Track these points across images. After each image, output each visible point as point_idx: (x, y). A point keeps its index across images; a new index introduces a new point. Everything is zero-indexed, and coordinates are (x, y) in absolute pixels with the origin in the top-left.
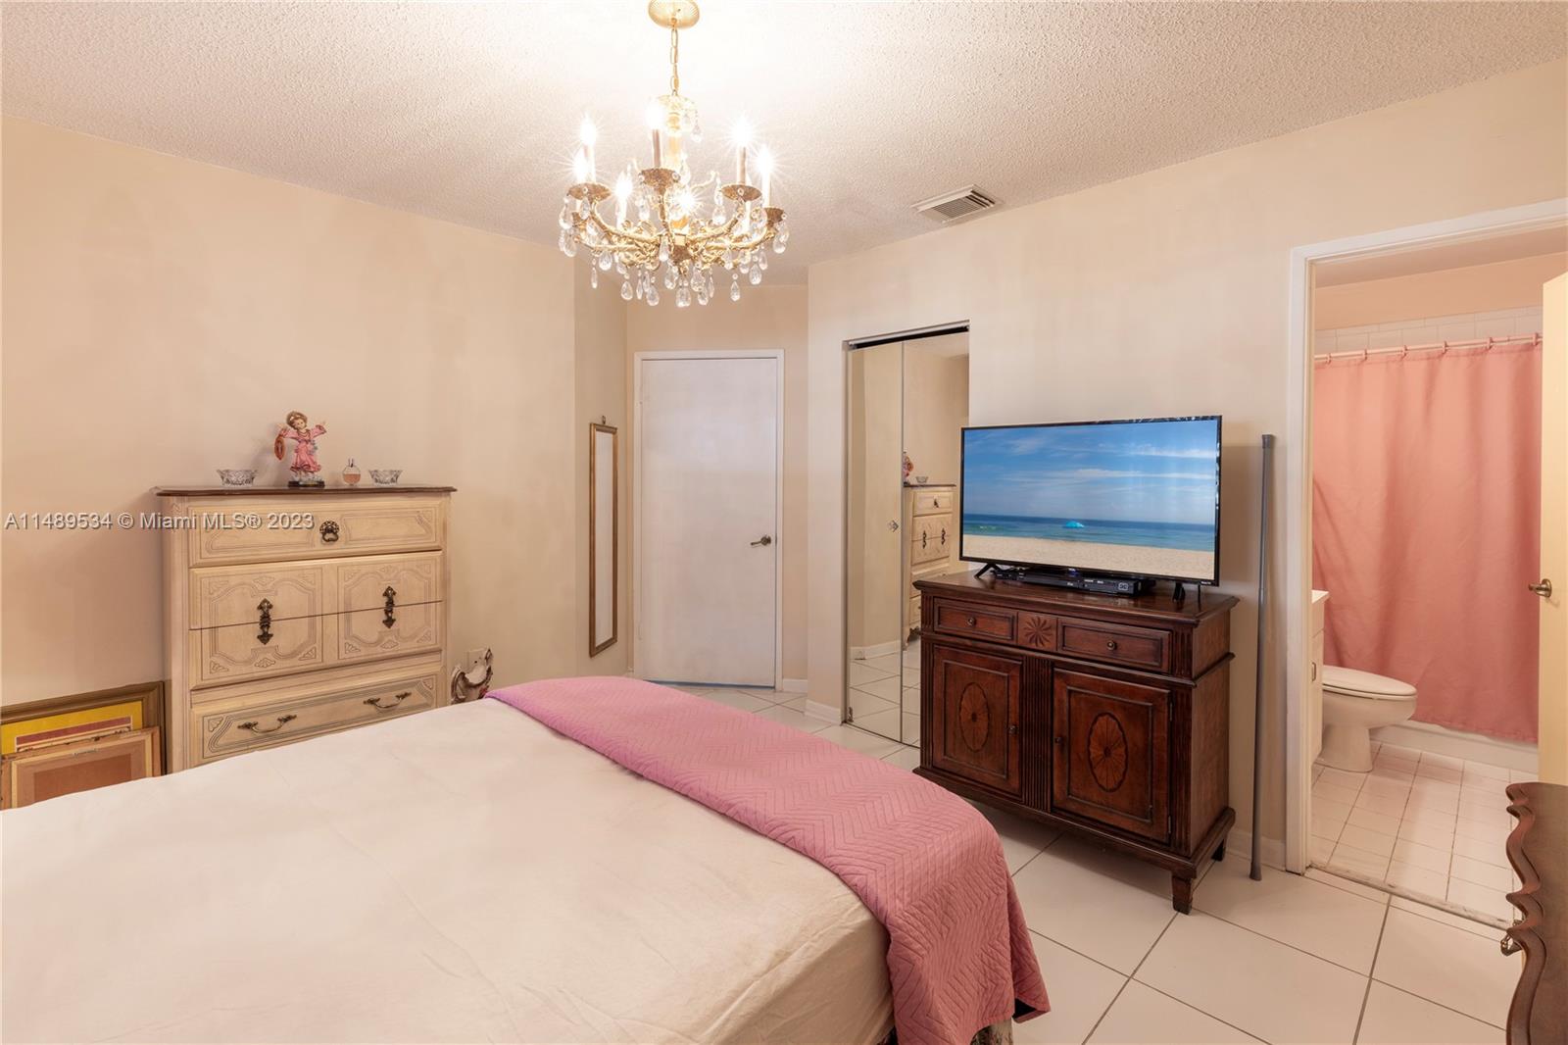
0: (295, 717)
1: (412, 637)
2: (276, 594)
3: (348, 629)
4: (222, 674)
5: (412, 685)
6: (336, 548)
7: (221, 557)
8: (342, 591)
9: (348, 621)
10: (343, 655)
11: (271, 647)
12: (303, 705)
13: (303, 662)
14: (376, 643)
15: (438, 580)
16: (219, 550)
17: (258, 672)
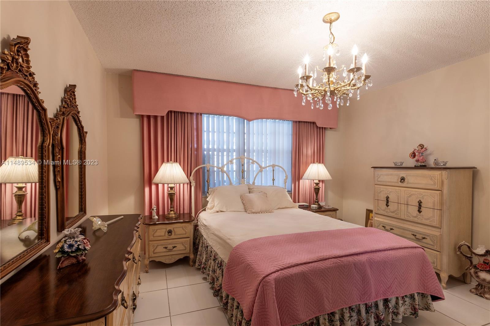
0: (394, 229)
1: (427, 219)
2: (390, 195)
3: (407, 210)
4: (379, 211)
5: (428, 236)
6: (404, 185)
7: (379, 183)
8: (406, 198)
9: (407, 207)
10: (406, 217)
11: (389, 208)
12: (396, 227)
13: (395, 215)
14: (415, 217)
15: (438, 202)
16: (379, 181)
17: (386, 214)
